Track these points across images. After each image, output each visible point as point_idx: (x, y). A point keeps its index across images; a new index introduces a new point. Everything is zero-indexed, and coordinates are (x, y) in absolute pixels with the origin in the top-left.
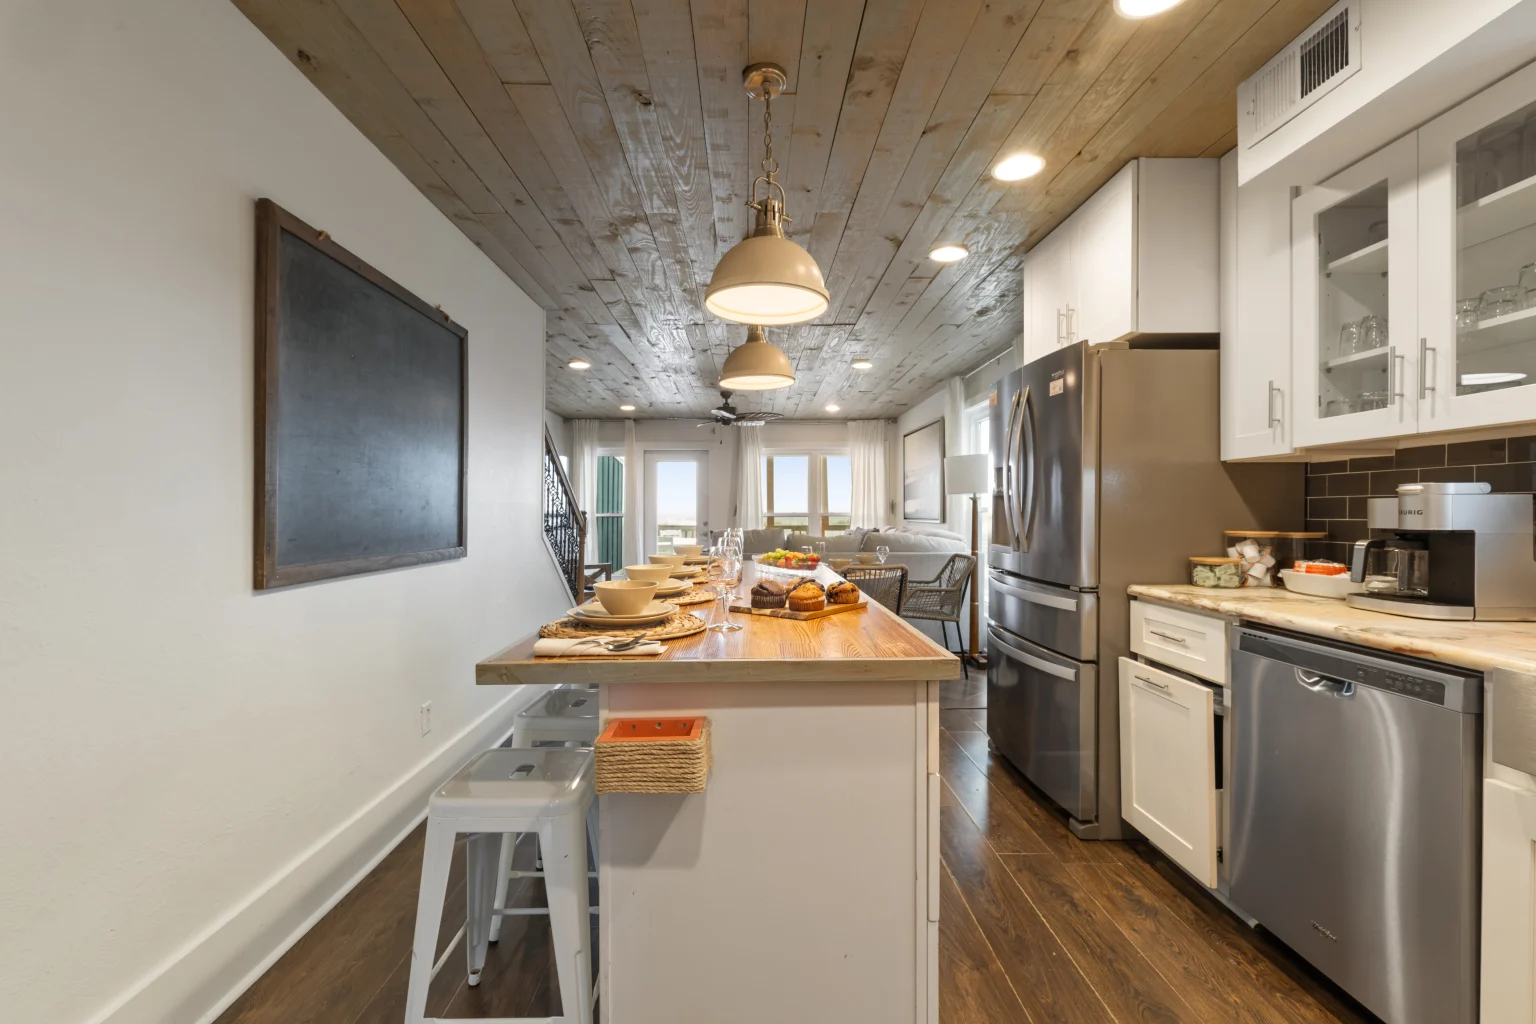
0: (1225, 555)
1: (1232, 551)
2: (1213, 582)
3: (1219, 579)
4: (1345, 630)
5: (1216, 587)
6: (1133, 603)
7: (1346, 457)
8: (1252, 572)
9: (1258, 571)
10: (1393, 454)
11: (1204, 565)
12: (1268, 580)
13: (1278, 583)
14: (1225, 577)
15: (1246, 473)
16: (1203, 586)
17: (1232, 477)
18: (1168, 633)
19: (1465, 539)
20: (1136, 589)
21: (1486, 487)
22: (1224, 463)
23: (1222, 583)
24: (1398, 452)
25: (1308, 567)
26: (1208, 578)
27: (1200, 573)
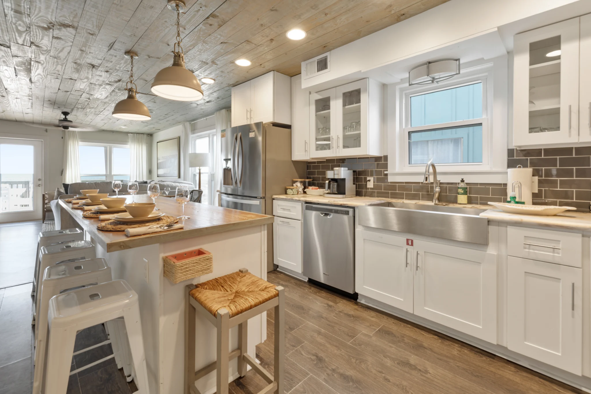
0: (293, 186)
1: (294, 185)
2: (292, 193)
3: (294, 192)
4: (330, 202)
5: (293, 194)
6: (274, 200)
7: (316, 161)
8: (299, 190)
9: (301, 190)
10: (325, 160)
11: (290, 189)
12: (302, 192)
13: (305, 192)
14: (295, 192)
15: (296, 163)
16: (290, 195)
17: (294, 164)
18: (285, 208)
19: (344, 180)
20: (275, 196)
21: (347, 169)
22: (292, 161)
23: (294, 193)
24: (326, 160)
25: (312, 188)
26: (291, 192)
27: (289, 191)
